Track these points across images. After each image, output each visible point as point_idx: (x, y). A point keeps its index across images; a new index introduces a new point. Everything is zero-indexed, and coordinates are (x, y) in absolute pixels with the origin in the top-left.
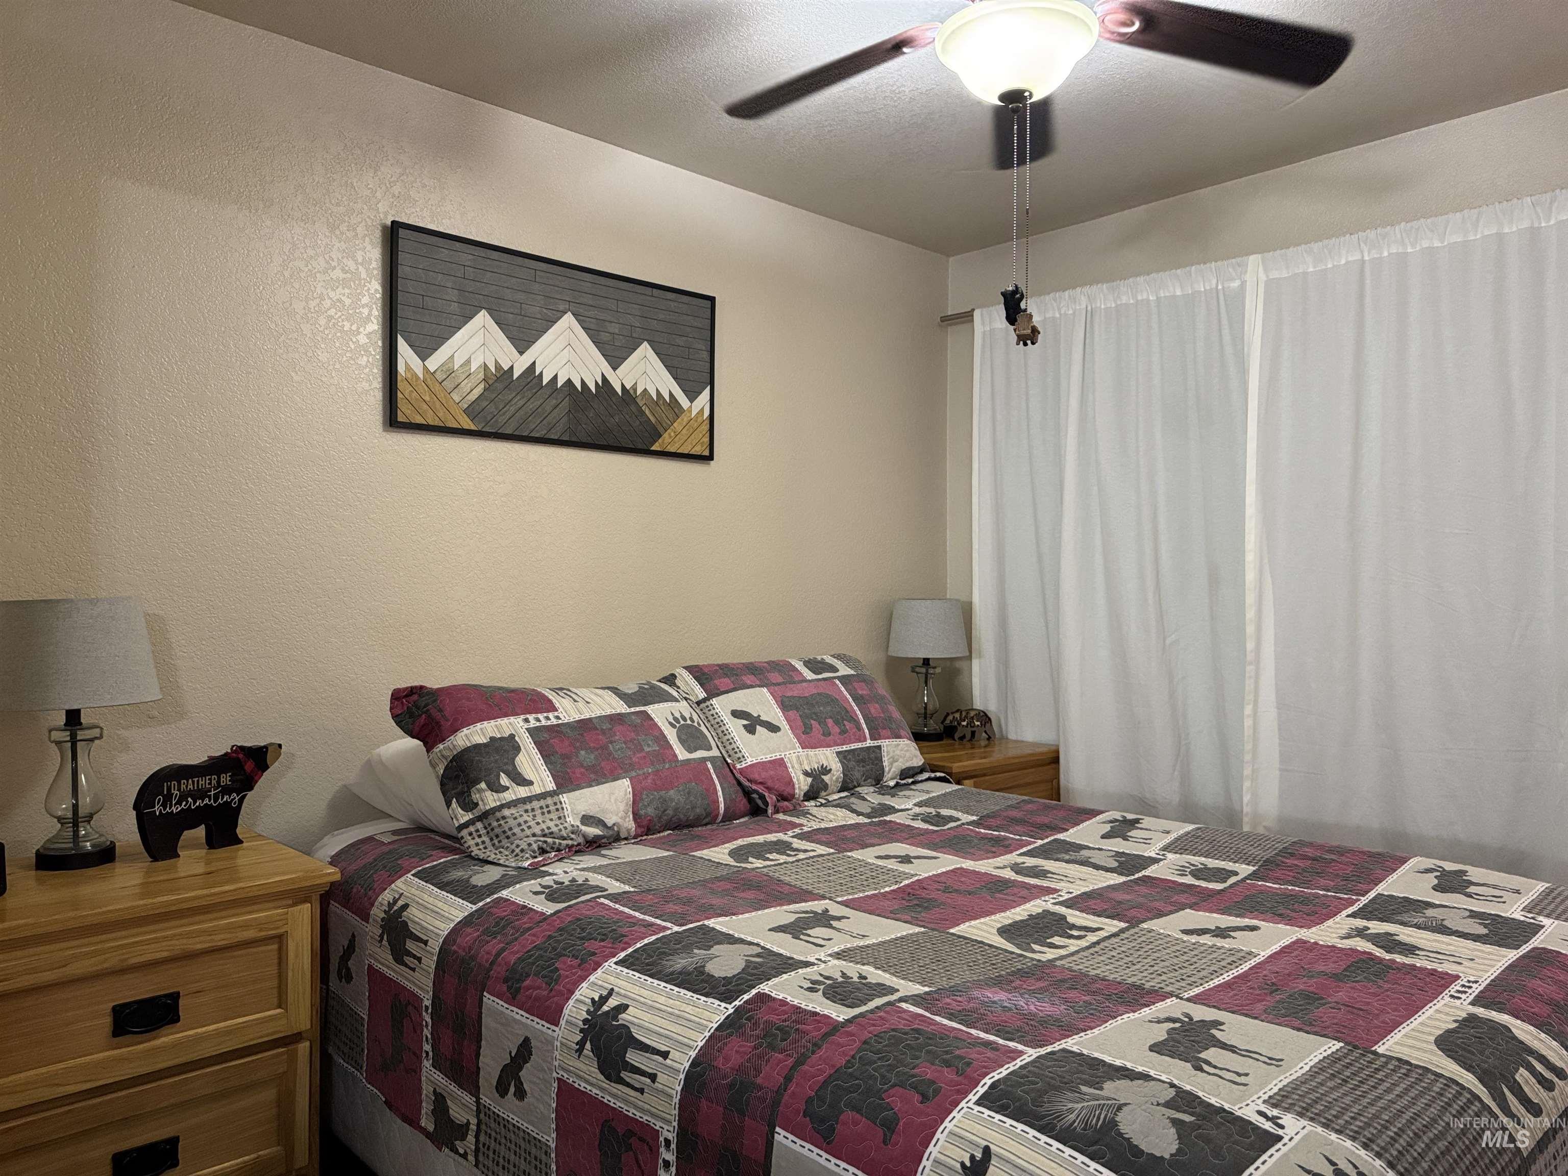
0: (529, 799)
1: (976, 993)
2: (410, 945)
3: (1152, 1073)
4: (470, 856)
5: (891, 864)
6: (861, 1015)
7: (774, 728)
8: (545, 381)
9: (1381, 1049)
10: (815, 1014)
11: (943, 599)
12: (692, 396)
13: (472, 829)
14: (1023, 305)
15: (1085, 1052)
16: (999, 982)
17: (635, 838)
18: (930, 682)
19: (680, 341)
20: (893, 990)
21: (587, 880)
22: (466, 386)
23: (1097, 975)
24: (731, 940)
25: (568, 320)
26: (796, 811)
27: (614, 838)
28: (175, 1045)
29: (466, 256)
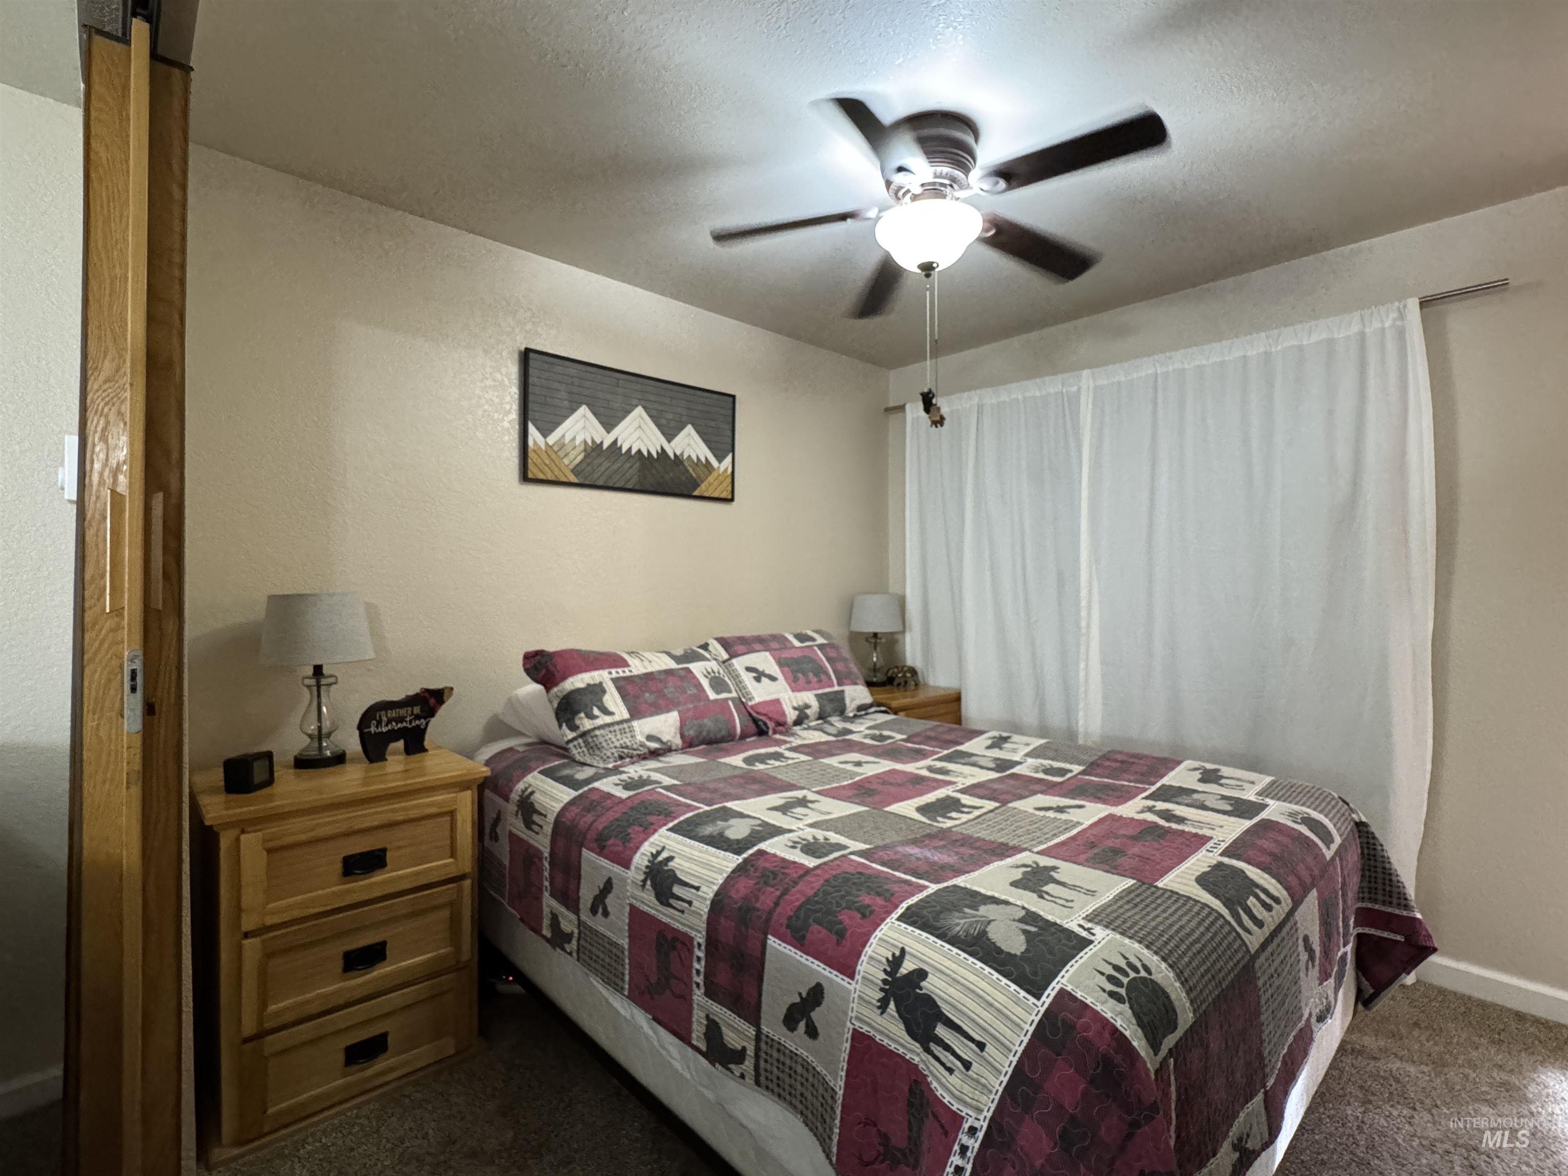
0: (612, 724)
1: (900, 849)
2: (536, 818)
3: (1011, 900)
4: (574, 761)
5: (849, 767)
6: (825, 863)
7: (773, 679)
8: (624, 450)
9: (1160, 884)
10: (795, 863)
11: (886, 592)
12: (720, 459)
13: (576, 743)
14: (934, 401)
15: (969, 886)
16: (915, 842)
17: (682, 749)
18: (878, 649)
19: (713, 424)
20: (845, 847)
21: (649, 777)
22: (573, 454)
23: (979, 837)
24: (741, 815)
25: (639, 411)
26: (787, 733)
27: (666, 750)
28: (383, 882)
29: (573, 370)
